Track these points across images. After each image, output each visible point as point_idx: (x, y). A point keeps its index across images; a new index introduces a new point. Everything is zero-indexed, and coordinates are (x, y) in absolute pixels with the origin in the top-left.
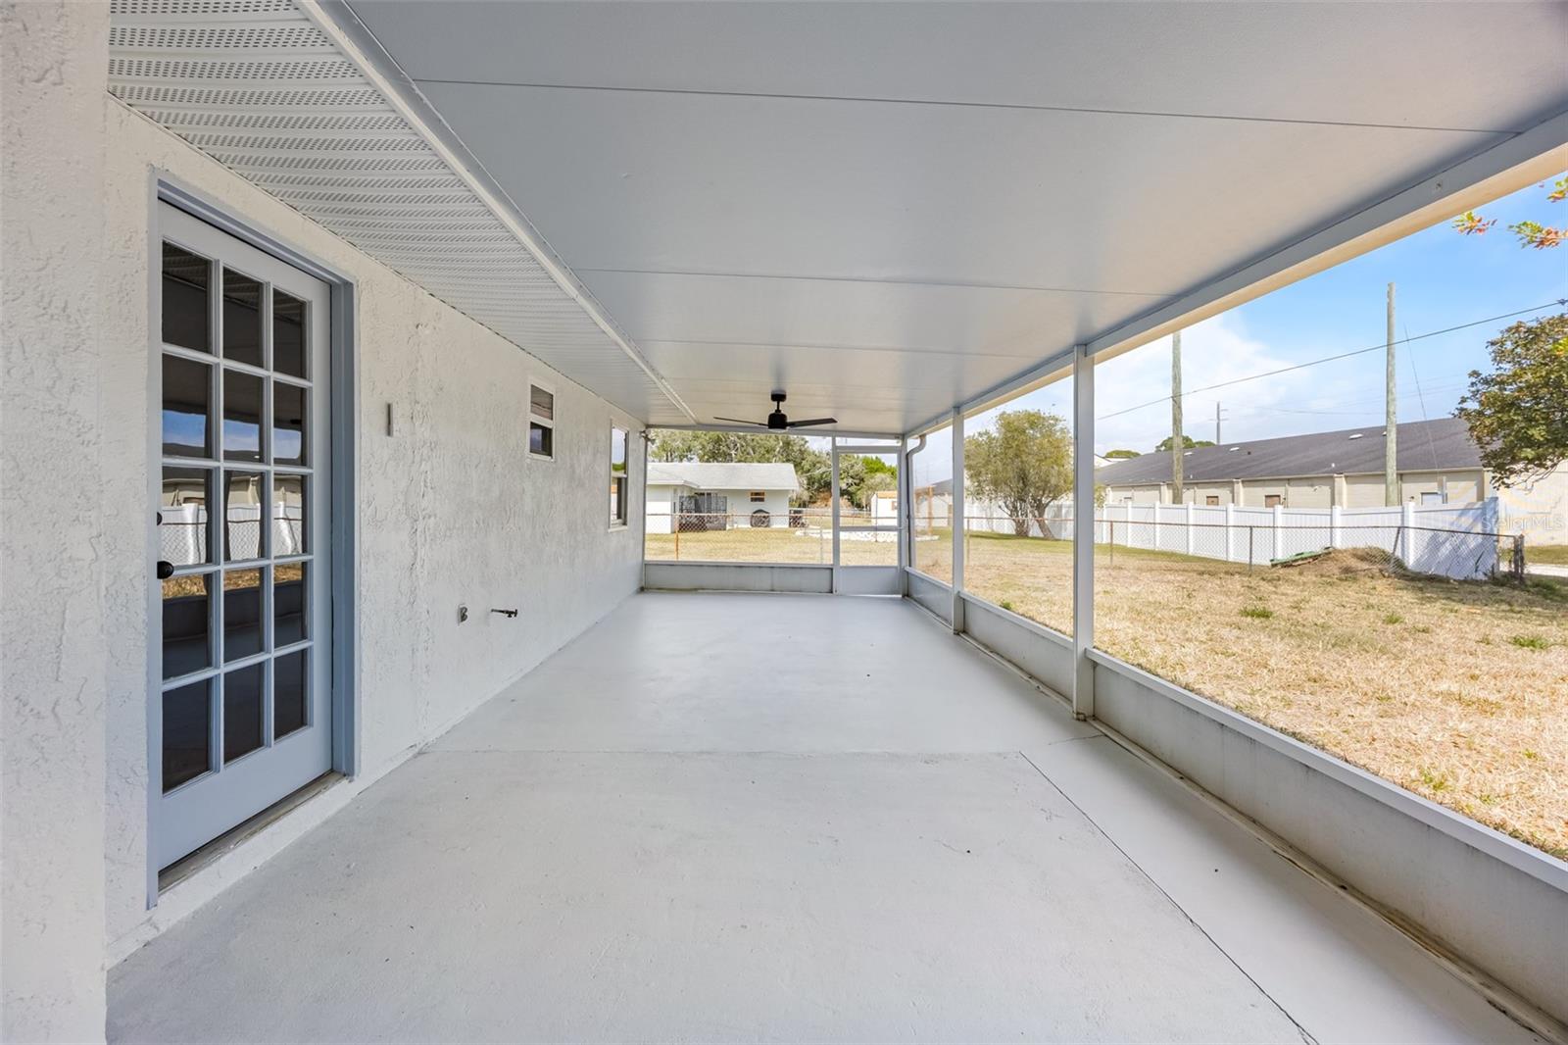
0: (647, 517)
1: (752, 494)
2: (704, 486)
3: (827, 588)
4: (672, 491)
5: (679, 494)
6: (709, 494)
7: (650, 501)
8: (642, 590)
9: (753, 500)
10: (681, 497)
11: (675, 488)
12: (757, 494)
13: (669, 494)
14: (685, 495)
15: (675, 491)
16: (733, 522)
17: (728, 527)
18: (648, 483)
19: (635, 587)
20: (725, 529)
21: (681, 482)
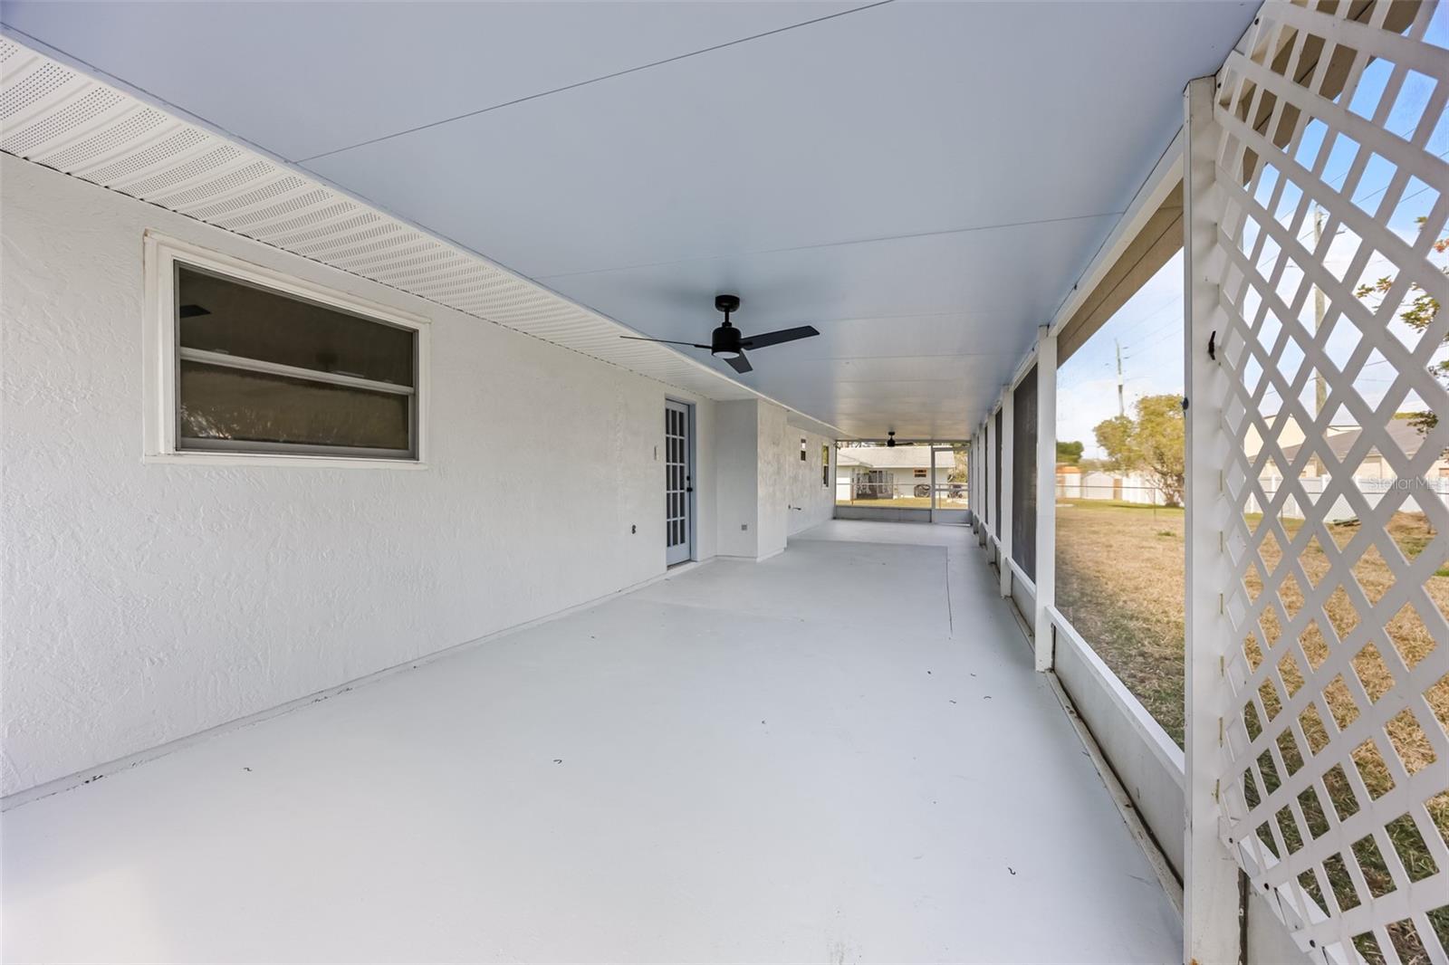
0: (838, 486)
1: (916, 471)
2: (876, 466)
3: (928, 519)
4: (851, 469)
5: (857, 472)
6: (881, 472)
7: (840, 477)
8: (835, 518)
9: (916, 476)
10: (858, 474)
11: (853, 468)
12: (919, 471)
13: (849, 472)
14: (862, 472)
15: (854, 470)
16: (899, 494)
17: (895, 497)
18: (838, 464)
19: (831, 516)
20: (892, 498)
21: (857, 464)
